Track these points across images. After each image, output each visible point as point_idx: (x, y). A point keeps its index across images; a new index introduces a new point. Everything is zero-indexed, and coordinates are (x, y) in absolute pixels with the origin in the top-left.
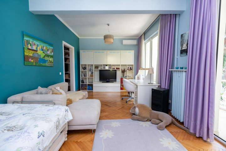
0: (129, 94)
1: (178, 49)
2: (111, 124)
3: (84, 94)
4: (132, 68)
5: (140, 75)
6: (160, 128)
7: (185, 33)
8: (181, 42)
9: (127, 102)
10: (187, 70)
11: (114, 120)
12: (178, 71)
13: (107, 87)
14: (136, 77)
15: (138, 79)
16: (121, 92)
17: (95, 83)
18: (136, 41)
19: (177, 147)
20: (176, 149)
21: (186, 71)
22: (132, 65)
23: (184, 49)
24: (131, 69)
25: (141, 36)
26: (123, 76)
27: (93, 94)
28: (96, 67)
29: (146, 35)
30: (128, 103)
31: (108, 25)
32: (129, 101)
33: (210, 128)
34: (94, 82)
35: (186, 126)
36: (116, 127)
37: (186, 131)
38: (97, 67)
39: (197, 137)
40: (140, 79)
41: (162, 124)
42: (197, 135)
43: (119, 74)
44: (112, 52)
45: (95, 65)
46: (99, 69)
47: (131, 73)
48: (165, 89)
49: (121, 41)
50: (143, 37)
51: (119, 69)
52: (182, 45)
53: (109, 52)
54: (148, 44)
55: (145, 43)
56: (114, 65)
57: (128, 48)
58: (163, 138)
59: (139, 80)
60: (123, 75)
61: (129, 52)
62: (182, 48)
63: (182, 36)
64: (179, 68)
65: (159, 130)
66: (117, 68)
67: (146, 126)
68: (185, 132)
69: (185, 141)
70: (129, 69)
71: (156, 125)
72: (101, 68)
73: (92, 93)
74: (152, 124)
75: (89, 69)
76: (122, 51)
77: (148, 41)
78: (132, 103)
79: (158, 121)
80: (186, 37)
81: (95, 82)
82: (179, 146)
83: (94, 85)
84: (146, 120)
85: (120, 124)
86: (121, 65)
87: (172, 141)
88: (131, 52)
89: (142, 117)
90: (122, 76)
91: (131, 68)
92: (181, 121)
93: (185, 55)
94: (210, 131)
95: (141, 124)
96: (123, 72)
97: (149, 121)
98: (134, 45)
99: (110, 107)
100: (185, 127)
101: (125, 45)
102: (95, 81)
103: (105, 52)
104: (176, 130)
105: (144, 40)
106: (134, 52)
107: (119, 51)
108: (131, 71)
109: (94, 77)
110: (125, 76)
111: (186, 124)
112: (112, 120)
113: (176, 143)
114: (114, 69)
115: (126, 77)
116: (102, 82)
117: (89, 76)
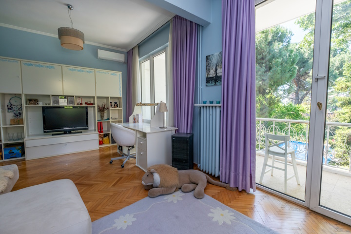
0: (122, 150)
1: (202, 75)
2: (114, 226)
3: (10, 174)
4: (118, 104)
5: (138, 115)
6: (199, 196)
7: (213, 55)
8: (207, 66)
9: (123, 167)
10: (221, 105)
11: (116, 212)
12: (206, 106)
13: (65, 144)
14: (131, 118)
15: (135, 122)
16: (101, 150)
17: (31, 138)
18: (124, 55)
19: (233, 216)
20: (234, 219)
21: (220, 107)
22: (119, 98)
23: (211, 76)
24: (116, 105)
25: (133, 49)
26: (102, 119)
27: (28, 166)
28: (30, 100)
29: (143, 49)
30: (126, 167)
31: (69, 7)
32: (126, 162)
33: (252, 175)
34: (26, 138)
35: (223, 181)
36: (128, 226)
37: (225, 187)
38: (32, 100)
39: (240, 192)
40: (138, 121)
41: (200, 188)
42: (240, 189)
43: (93, 116)
44: (74, 70)
45: (26, 95)
46: (41, 104)
47: (117, 111)
48: (187, 133)
49: (95, 50)
50: (136, 51)
51: (92, 104)
52: (208, 71)
53: (66, 68)
54: (146, 65)
55: (139, 61)
56: (79, 97)
57: (110, 65)
58: (211, 210)
59: (136, 124)
60: (102, 117)
61: (112, 74)
62: (208, 75)
63: (208, 58)
64: (208, 102)
65: (199, 200)
66: (86, 103)
67: (178, 201)
68: (224, 189)
69: (233, 203)
70: (113, 104)
71: (191, 193)
72: (47, 102)
73: (25, 164)
74: (184, 194)
75: (6, 104)
76: (97, 70)
77: (146, 60)
78: (132, 166)
79: (191, 186)
80: (214, 61)
81: (28, 136)
82: (233, 214)
83: (28, 144)
84: (174, 189)
85: (134, 217)
86: (98, 97)
87: (223, 210)
88: (116, 75)
89: (167, 187)
90: (100, 119)
91: (116, 103)
92: (217, 175)
93: (213, 85)
94: (253, 179)
95: (169, 201)
96: (102, 110)
97: (178, 190)
98: (118, 63)
99: (91, 185)
100: (221, 182)
101: (102, 60)
102: (28, 133)
103: (58, 67)
104: (215, 190)
105: (140, 57)
106: (121, 74)
107: (92, 70)
108: (118, 108)
109: (25, 125)
110: (105, 118)
111: (223, 179)
112: (111, 215)
113: (228, 211)
114: (81, 104)
115: (108, 119)
116: (53, 135)
117: (8, 122)
